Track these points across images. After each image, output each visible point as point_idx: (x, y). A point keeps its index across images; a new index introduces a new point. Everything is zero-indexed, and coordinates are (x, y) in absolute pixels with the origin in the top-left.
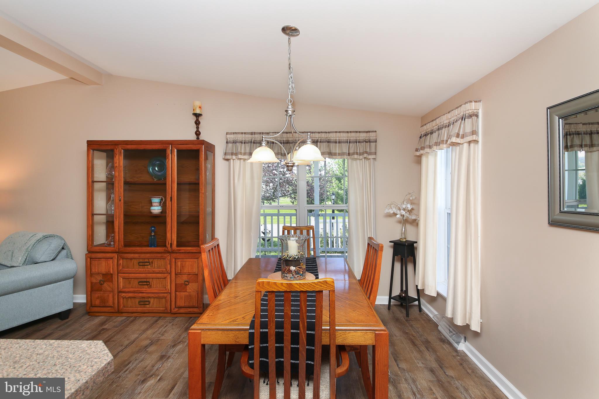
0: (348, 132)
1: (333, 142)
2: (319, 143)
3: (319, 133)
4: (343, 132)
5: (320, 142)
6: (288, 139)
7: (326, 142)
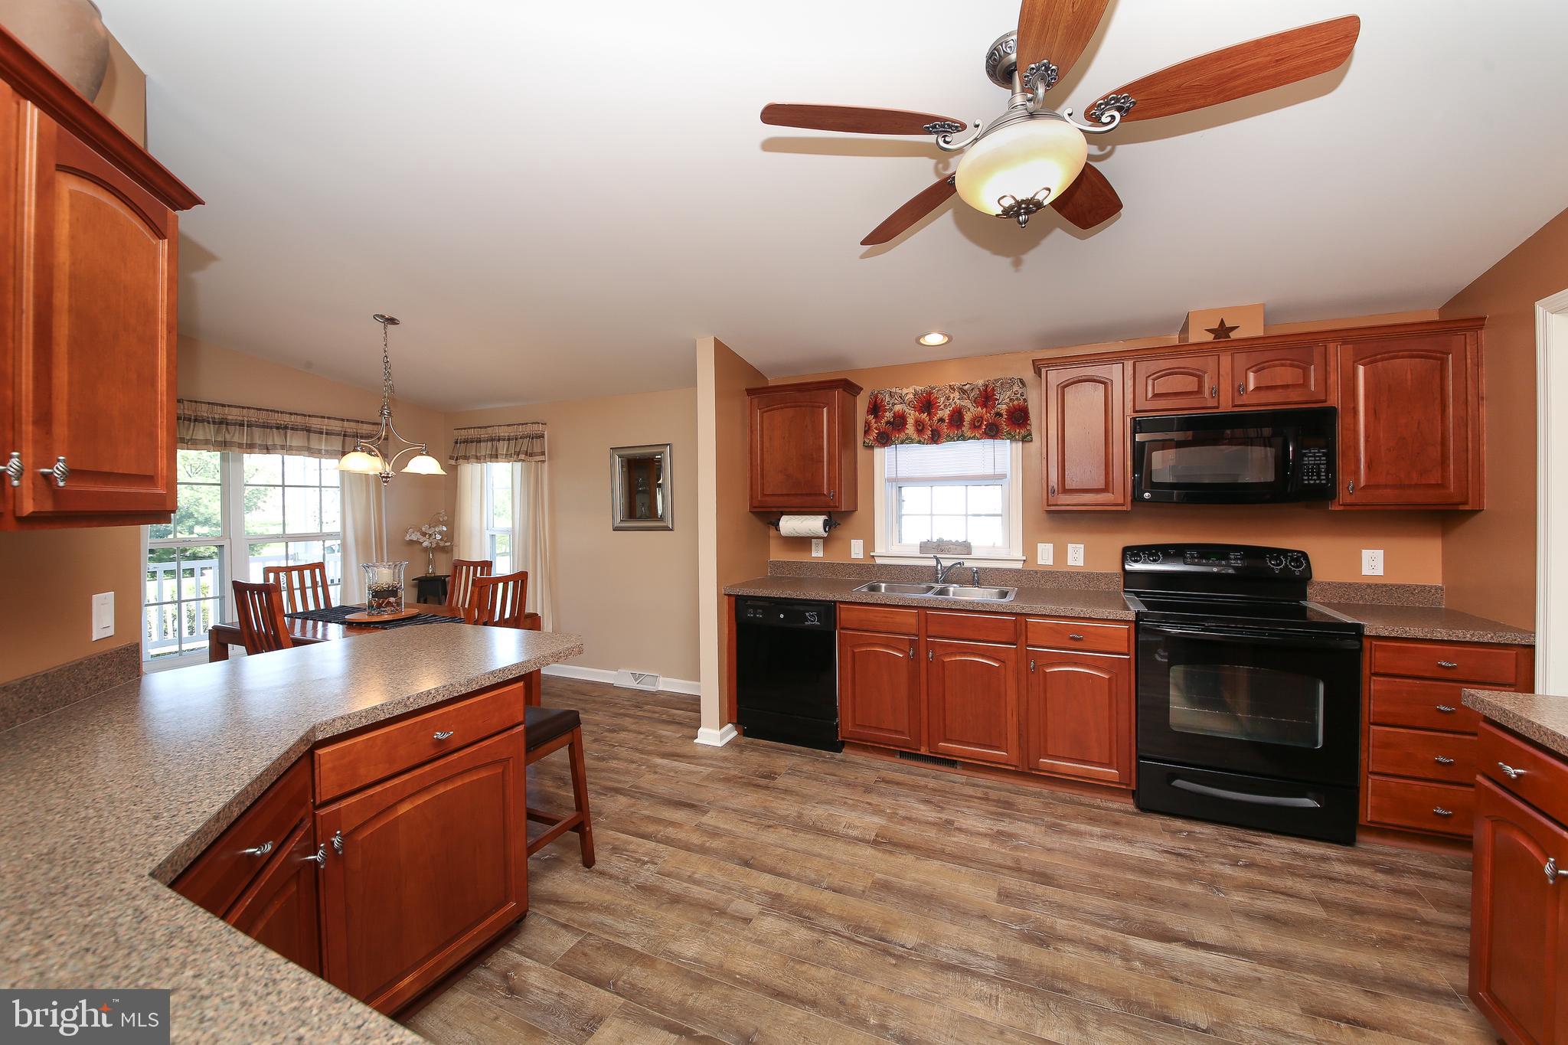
0: (343, 420)
1: (315, 432)
2: (289, 431)
3: (291, 414)
4: (335, 419)
5: (292, 429)
6: (225, 416)
7: (302, 430)
